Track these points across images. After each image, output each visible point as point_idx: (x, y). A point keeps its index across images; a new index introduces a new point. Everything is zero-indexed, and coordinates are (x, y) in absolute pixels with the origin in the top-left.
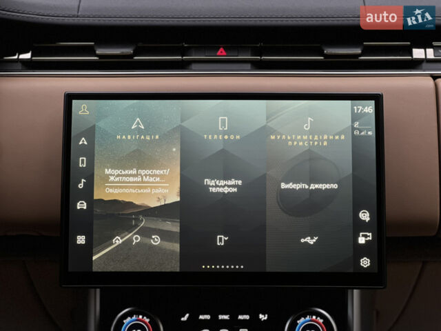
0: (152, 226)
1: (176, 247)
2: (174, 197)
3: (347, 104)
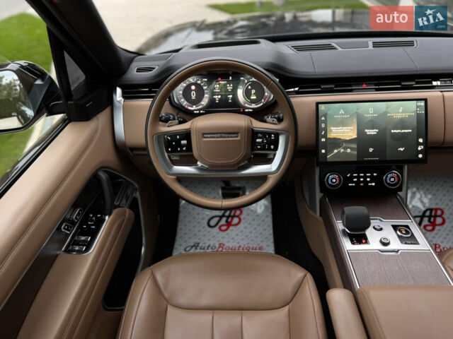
0: (347, 146)
1: (356, 153)
2: (355, 136)
3: (415, 102)
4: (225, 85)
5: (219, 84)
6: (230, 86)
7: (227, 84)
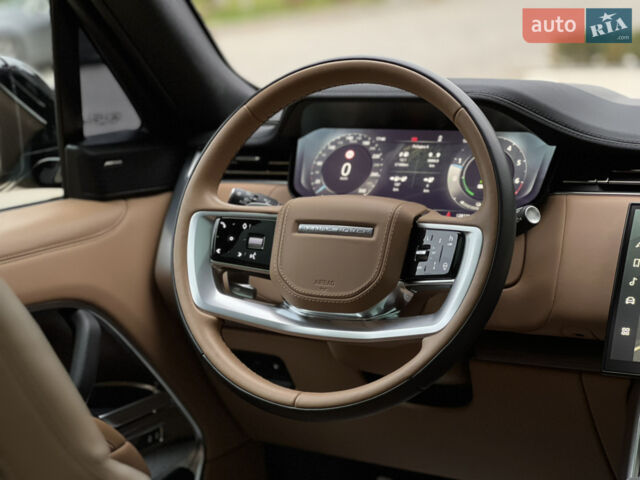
4: (424, 154)
5: (410, 151)
6: (434, 157)
7: (428, 151)
